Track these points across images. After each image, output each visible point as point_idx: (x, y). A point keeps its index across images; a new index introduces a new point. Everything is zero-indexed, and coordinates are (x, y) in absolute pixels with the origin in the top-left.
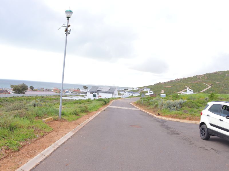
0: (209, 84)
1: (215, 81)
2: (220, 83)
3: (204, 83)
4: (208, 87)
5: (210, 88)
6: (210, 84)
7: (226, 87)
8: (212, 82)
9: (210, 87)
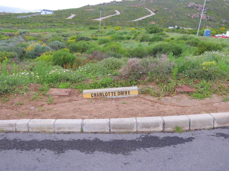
0: (153, 10)
1: (162, 6)
2: (169, 10)
3: (147, 8)
4: (150, 13)
5: (153, 16)
6: (155, 10)
7: (177, 16)
8: (158, 7)
9: (153, 14)
